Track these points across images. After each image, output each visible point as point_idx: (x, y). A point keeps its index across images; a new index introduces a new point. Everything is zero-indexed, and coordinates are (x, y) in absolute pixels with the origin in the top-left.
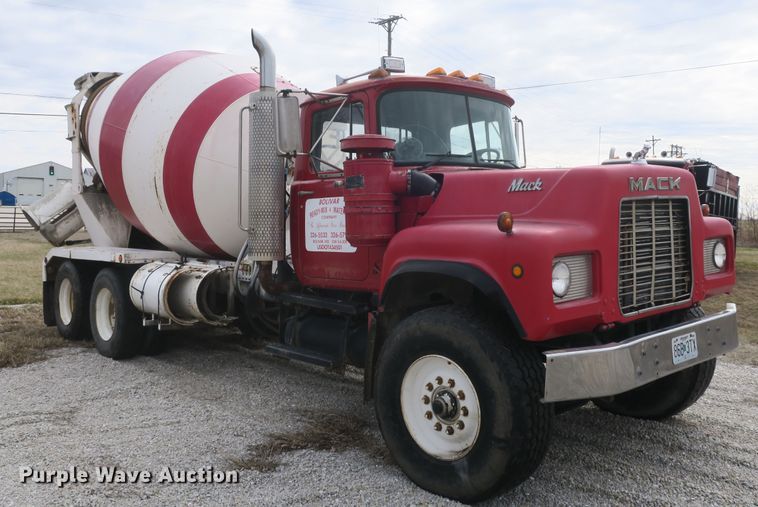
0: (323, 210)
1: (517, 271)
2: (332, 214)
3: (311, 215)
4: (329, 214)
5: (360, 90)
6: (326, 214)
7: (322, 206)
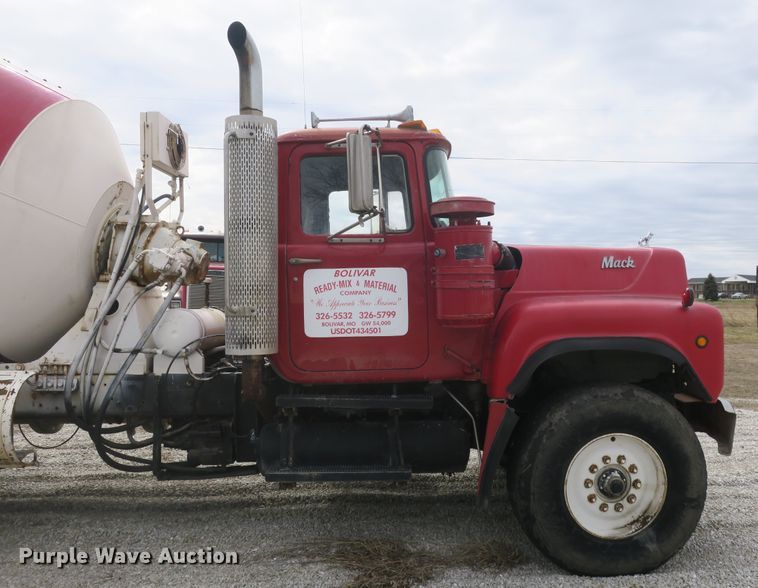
0: (342, 284)
1: (702, 342)
2: (362, 288)
3: (317, 290)
4: (354, 288)
5: (398, 141)
6: (350, 289)
7: (340, 278)
